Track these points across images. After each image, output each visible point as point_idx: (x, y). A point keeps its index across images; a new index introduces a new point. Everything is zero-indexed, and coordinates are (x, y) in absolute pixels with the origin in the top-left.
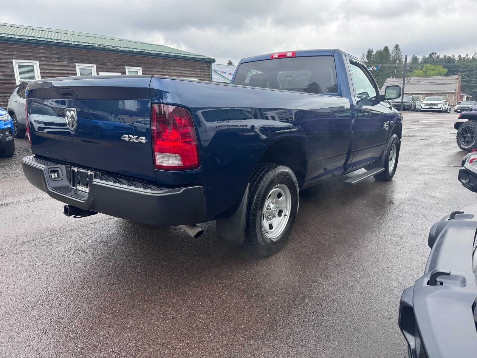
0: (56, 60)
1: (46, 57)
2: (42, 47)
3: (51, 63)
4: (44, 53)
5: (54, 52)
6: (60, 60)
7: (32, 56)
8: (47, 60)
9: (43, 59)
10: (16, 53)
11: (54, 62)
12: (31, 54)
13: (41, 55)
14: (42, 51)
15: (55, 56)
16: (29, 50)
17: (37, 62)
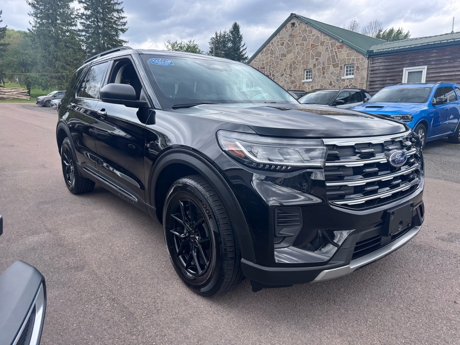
0: (447, 62)
1: (436, 60)
2: (435, 51)
3: (440, 66)
5: (447, 53)
6: (452, 61)
7: (422, 62)
8: (438, 63)
9: (433, 63)
10: (408, 62)
11: (444, 64)
12: (421, 60)
13: (431, 59)
14: (434, 55)
15: (447, 57)
16: (421, 57)
17: (426, 67)
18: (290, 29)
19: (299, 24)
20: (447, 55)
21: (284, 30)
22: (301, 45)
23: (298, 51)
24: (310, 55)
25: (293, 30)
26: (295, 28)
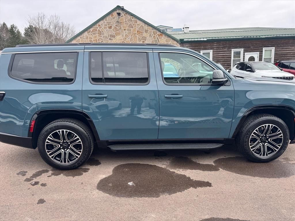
1: (217, 48)
2: (215, 43)
3: (218, 50)
4: (216, 45)
5: (221, 44)
6: (224, 48)
7: (210, 48)
8: (217, 49)
9: (215, 49)
10: (203, 47)
11: (220, 49)
12: (209, 47)
13: (214, 47)
14: (215, 45)
15: (221, 46)
16: (209, 45)
17: (212, 51)
18: (116, 17)
19: (124, 15)
20: (221, 45)
21: (111, 17)
22: (128, 30)
23: (126, 35)
24: (137, 39)
25: (119, 18)
26: (121, 17)
